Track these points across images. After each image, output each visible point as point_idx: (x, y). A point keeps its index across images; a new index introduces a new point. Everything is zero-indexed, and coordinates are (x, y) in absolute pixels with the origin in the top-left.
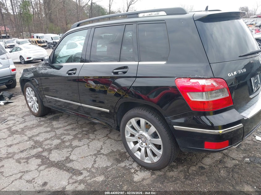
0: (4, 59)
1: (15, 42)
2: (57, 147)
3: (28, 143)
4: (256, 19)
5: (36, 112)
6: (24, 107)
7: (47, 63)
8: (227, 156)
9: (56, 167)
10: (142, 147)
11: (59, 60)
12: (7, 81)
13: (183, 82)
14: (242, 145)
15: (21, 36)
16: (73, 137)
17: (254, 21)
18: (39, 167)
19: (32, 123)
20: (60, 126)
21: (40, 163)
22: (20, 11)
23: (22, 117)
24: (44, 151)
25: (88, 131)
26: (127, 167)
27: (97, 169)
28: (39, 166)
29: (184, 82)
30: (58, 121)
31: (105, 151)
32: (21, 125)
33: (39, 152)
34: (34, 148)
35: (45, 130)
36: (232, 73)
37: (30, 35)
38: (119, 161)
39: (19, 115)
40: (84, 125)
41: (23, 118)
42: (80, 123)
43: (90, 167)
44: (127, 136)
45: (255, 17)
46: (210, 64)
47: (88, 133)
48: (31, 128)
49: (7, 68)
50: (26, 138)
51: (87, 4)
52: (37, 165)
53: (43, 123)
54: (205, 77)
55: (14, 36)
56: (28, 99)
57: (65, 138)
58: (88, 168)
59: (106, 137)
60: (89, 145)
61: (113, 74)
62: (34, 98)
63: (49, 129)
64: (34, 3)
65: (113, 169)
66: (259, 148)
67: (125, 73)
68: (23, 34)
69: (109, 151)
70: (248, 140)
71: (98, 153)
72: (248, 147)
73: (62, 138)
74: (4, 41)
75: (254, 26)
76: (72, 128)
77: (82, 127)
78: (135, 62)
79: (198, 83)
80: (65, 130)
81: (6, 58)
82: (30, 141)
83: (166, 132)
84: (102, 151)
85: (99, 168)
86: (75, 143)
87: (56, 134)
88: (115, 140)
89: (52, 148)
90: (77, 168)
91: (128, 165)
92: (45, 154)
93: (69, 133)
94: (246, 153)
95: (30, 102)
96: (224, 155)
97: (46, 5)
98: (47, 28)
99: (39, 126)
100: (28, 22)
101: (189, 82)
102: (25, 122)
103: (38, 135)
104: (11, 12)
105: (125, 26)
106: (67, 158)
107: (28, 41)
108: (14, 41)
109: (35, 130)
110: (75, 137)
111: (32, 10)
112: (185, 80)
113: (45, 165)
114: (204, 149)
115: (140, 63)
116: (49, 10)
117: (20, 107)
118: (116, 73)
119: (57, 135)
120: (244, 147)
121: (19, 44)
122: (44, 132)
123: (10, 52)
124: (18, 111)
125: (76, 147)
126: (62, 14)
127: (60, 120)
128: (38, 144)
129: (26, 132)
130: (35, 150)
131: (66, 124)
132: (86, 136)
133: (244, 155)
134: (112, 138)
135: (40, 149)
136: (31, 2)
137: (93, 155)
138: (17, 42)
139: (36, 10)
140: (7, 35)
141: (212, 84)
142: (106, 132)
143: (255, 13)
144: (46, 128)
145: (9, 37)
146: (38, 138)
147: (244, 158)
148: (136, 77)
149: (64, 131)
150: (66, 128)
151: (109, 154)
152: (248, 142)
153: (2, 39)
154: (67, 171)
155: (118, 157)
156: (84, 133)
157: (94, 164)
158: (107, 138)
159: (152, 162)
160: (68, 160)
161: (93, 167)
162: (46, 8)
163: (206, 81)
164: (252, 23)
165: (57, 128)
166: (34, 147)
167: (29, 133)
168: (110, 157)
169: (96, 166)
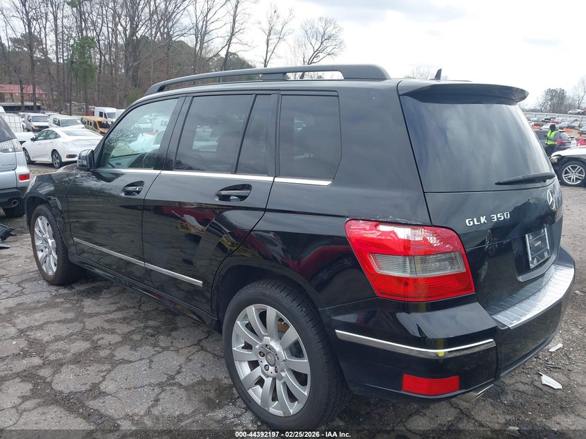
0: (6, 151)
1: (51, 120)
2: (78, 360)
3: (14, 343)
4: (581, 116)
5: (50, 273)
6: (28, 260)
7: (83, 166)
8: (467, 415)
9: (63, 406)
10: (268, 377)
11: (113, 162)
12: (7, 200)
13: (361, 229)
14: (507, 393)
15: (66, 109)
16: (121, 339)
17: (577, 120)
18: (24, 402)
19: (36, 297)
20: (98, 310)
21: (29, 394)
22: (72, 56)
23: (17, 284)
24: (44, 364)
25: (158, 327)
26: (228, 422)
27: (157, 418)
28: (25, 399)
29: (365, 229)
30: (97, 298)
31: (186, 379)
32: (10, 300)
33: (33, 367)
34: (24, 356)
35: (63, 316)
36: (475, 219)
37: (87, 108)
38: (211, 405)
39: (13, 278)
40: (154, 313)
41: (19, 284)
42: (145, 308)
43: (142, 413)
44: (237, 348)
45: (579, 113)
46: (424, 193)
47: (157, 331)
48: (32, 309)
49: (9, 170)
50: (12, 331)
51: (217, 55)
52: (19, 397)
53: (62, 300)
54: (409, 222)
55: (50, 108)
56: (38, 243)
57: (102, 338)
58: (137, 415)
59: (195, 345)
60: (151, 362)
61: (217, 200)
62: (50, 241)
63: (70, 315)
64: (104, 43)
65: (194, 421)
66: (546, 404)
67: (242, 198)
68: (70, 105)
69: (196, 380)
70: (522, 383)
71: (170, 381)
72: (521, 400)
73: (96, 337)
74: (26, 116)
75: (577, 131)
76: (124, 319)
77: (147, 316)
78: (268, 176)
79: (393, 235)
80: (107, 321)
81: (10, 150)
82: (19, 340)
83: (320, 344)
84: (179, 379)
85: (163, 416)
86: (123, 353)
87: (84, 328)
88: (215, 355)
89: (64, 361)
90: (111, 412)
91: (231, 416)
92: (46, 372)
93: (114, 327)
94: (512, 413)
95: (42, 251)
96: (462, 412)
97: (130, 50)
98: (126, 96)
99: (49, 305)
100: (85, 81)
101: (374, 231)
102: (22, 293)
103: (40, 327)
104: (52, 56)
105: (256, 97)
106: (95, 386)
107: (79, 121)
108: (48, 119)
109: (37, 316)
110: (126, 338)
111: (98, 56)
112: (367, 226)
113: (39, 398)
114: (402, 392)
115: (277, 180)
116: (135, 60)
117: (22, 260)
118: (226, 198)
119: (86, 331)
120: (511, 398)
121: (58, 125)
122: (59, 322)
123: (33, 140)
124: (14, 269)
125: (121, 363)
126: (162, 71)
127: (102, 296)
128: (37, 347)
129: (16, 317)
130: (24, 362)
131: (113, 307)
132: (152, 340)
133: (508, 417)
134: (209, 349)
135: (36, 361)
136: (99, 41)
137: (155, 386)
138: (55, 122)
139: (107, 57)
140: (35, 104)
141: (425, 240)
142: (199, 333)
143: (579, 104)
144: (66, 313)
145: (39, 109)
146: (39, 334)
147: (505, 424)
148: (265, 210)
149: (105, 323)
150: (111, 316)
151: (193, 386)
152: (521, 387)
153: (23, 112)
154: (84, 418)
155: (212, 395)
156: (148, 331)
157: (153, 406)
158: (197, 348)
159: (284, 413)
160: (95, 391)
161: (148, 412)
162: (128, 56)
163: (413, 231)
164: (573, 124)
165: (91, 316)
166: (25, 354)
167: (22, 321)
168: (195, 394)
169: (156, 411)
